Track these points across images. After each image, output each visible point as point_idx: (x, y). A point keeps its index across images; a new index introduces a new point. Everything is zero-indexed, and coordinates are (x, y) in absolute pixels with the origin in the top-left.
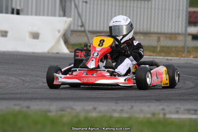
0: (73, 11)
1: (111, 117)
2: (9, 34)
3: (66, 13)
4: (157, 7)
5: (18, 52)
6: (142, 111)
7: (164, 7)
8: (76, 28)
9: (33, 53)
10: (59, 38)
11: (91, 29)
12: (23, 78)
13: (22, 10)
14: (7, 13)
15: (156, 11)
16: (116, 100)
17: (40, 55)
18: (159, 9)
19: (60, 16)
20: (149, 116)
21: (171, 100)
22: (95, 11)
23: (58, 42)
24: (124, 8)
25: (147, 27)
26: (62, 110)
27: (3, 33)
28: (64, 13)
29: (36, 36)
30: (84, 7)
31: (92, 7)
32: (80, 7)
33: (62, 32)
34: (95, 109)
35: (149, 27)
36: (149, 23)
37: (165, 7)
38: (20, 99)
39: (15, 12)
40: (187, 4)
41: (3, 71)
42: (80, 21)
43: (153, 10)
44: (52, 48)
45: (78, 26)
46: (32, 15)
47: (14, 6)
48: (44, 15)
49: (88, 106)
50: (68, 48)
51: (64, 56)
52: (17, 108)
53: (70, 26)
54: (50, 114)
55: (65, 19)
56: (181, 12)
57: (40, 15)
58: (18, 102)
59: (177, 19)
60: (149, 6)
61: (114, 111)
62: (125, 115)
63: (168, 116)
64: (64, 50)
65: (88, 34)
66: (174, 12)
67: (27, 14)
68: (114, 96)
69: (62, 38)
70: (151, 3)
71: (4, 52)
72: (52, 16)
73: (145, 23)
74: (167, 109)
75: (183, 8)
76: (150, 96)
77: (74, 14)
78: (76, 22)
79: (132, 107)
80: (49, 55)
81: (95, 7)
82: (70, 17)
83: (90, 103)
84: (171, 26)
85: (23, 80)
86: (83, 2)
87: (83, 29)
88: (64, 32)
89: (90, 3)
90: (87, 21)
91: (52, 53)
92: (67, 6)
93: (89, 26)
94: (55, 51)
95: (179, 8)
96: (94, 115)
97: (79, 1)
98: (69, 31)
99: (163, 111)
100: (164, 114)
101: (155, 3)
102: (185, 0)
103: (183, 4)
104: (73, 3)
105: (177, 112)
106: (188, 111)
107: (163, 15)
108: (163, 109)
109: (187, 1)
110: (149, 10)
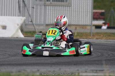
4: (74, 10)
6: (65, 71)
7: (78, 10)
9: (3, 37)
10: (18, 28)
15: (74, 12)
17: (7, 39)
18: (76, 11)
19: (18, 16)
21: (83, 64)
23: (17, 31)
28: (21, 13)
29: (4, 28)
32: (30, 11)
33: (20, 25)
34: (38, 70)
35: (70, 22)
37: (79, 10)
40: (92, 8)
42: (30, 19)
43: (72, 12)
44: (14, 34)
45: (29, 22)
48: (9, 16)
49: (34, 69)
50: (23, 34)
51: (21, 39)
55: (21, 17)
56: (88, 13)
59: (86, 17)
60: (70, 10)
61: (50, 71)
64: (21, 35)
66: (84, 13)
68: (50, 62)
69: (20, 29)
72: (13, 16)
74: (80, 70)
75: (90, 10)
76: (71, 62)
78: (27, 19)
79: (60, 69)
80: (12, 39)
82: (25, 16)
83: (35, 67)
84: (83, 21)
91: (14, 38)
94: (16, 36)
95: (87, 10)
97: (29, 7)
98: (24, 24)
99: (78, 71)
100: (79, 73)
101: (73, 8)
102: (91, 6)
103: (90, 8)
104: (26, 8)
105: (86, 72)
106: (92, 71)
107: (78, 14)
108: (78, 70)
109: (92, 6)
110: (70, 12)
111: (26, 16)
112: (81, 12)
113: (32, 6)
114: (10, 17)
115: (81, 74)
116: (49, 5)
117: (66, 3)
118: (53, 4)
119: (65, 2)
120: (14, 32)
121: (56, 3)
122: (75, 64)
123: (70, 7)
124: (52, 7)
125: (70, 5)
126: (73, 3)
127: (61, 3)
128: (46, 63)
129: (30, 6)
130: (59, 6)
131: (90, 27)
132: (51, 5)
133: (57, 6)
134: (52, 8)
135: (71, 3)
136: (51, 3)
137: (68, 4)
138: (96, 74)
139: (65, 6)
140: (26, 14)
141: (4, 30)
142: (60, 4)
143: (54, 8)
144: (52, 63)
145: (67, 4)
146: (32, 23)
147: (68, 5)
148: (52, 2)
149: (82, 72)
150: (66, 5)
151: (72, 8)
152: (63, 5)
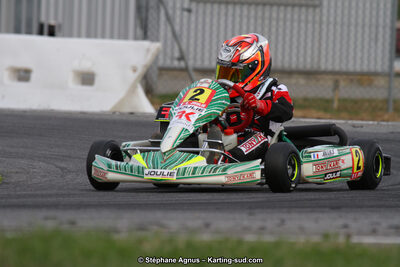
0: (164, 28)
1: (240, 242)
2: (33, 76)
3: (149, 33)
4: (332, 19)
5: (52, 110)
6: (302, 229)
7: (346, 19)
8: (168, 63)
9: (83, 113)
10: (135, 82)
11: (199, 64)
12: (63, 165)
13: (60, 26)
14: (29, 32)
15: (331, 27)
16: (250, 208)
17: (96, 117)
19: (136, 38)
20: (316, 239)
21: (361, 207)
22: (207, 28)
23: (132, 91)
24: (267, 22)
25: (312, 59)
26: (142, 228)
27: (22, 74)
28: (145, 32)
29: (87, 79)
30: (185, 21)
31: (200, 19)
32: (178, 20)
33: (141, 71)
34: (207, 225)
35: (316, 60)
36: (316, 52)
37: (349, 19)
38: (56, 206)
39: (46, 30)
40: (392, 13)
41: (22, 150)
42: (176, 48)
43: (324, 27)
44: (121, 102)
45: (172, 59)
46: (79, 36)
47: (43, 19)
48: (103, 37)
49: (193, 220)
50: (153, 103)
51: (145, 119)
52: (50, 225)
53: (156, 58)
54: (116, 237)
55: (146, 44)
56: (381, 29)
57: (96, 37)
58: (52, 213)
59: (373, 44)
60: (317, 18)
61: (246, 229)
62: (268, 238)
63: (355, 240)
64: (146, 107)
65: (194, 75)
66: (367, 29)
67: (70, 35)
69: (141, 83)
70: (321, 11)
71: (25, 112)
72: (119, 38)
73: (309, 52)
74: (354, 226)
75: (384, 21)
76: (319, 199)
77: (166, 35)
78: (169, 50)
79: (283, 221)
80: (115, 117)
81: (208, 20)
82: (157, 39)
83: (197, 214)
84: (362, 58)
85: (62, 169)
86: (183, 9)
87: (182, 64)
88: (145, 70)
89: (197, 12)
90: (192, 49)
91: (122, 114)
92: (150, 18)
93: (195, 59)
94: (127, 109)
95: (377, 21)
96: (206, 237)
97: (174, 8)
98: (155, 68)
101: (328, 11)
102: (389, 5)
103: (385, 13)
104: (162, 12)
109: (393, 6)
111: (162, 40)
113: (186, 6)
114: (107, 42)
120: (121, 94)
122: (333, 208)
123: (318, 10)
125: (315, 4)
128: (232, 203)
129: (178, 5)
130: (279, 5)
133: (271, 5)
134: (252, 13)
139: (301, 6)
140: (162, 33)
141: (87, 88)
143: (260, 14)
144: (254, 202)
147: (310, 3)
150: (304, 2)
151: (325, 11)
152: (290, 1)
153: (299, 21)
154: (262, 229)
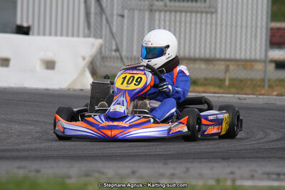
2: (12, 63)
4: (224, 22)
5: (25, 88)
6: (201, 175)
7: (234, 23)
9: (47, 90)
10: (84, 68)
11: (129, 54)
15: (224, 28)
16: (166, 159)
17: (57, 93)
18: (227, 26)
19: (85, 36)
21: (244, 158)
22: (136, 28)
23: (82, 73)
24: (178, 24)
25: (210, 51)
27: (3, 62)
28: (90, 29)
29: (50, 65)
32: (115, 23)
33: (88, 59)
34: (134, 173)
35: (213, 51)
36: (213, 46)
37: (236, 22)
38: (26, 158)
40: (267, 18)
41: (3, 116)
42: (114, 43)
43: (219, 27)
44: (74, 82)
45: (111, 50)
48: (62, 35)
49: (124, 168)
52: (21, 173)
54: (68, 181)
55: (92, 40)
56: (259, 30)
58: (23, 163)
59: (253, 39)
60: (214, 21)
61: (162, 175)
65: (125, 60)
66: (249, 29)
68: (161, 153)
69: (88, 67)
71: (5, 89)
73: (208, 46)
74: (238, 172)
75: (261, 23)
76: (215, 152)
78: (107, 44)
79: (188, 169)
80: (69, 93)
82: (101, 38)
83: (127, 164)
84: (245, 50)
86: (118, 15)
88: (91, 59)
90: (124, 43)
91: (74, 90)
94: (78, 87)
95: (256, 23)
96: (132, 181)
97: (112, 15)
98: (98, 57)
99: (232, 176)
100: (234, 180)
101: (222, 16)
102: (265, 13)
103: (262, 17)
104: (104, 17)
105: (252, 177)
106: (268, 175)
107: (233, 33)
108: (232, 173)
109: (267, 13)
110: (214, 27)
111: (103, 38)
112: (241, 27)
113: (120, 13)
114: (64, 39)
115: (238, 183)
116: (161, 8)
117: (203, 5)
118: (171, 7)
119: (201, 1)
120: (75, 76)
121: (177, 4)
122: (224, 159)
123: (214, 16)
124: (168, 13)
125: (212, 11)
126: (220, 5)
127: (190, 4)
128: (152, 155)
129: (115, 12)
130: (186, 12)
131: (263, 64)
132: (166, 9)
133: (181, 12)
134: (168, 18)
135: (217, 5)
136: (166, 6)
137: (209, 8)
138: (276, 184)
139: (202, 12)
140: (104, 33)
141: (50, 72)
142: (188, 7)
143: (173, 18)
144: (167, 155)
145: (205, 8)
146: (117, 54)
147: (208, 10)
148: (168, 3)
149: (242, 178)
150: (204, 10)
151: (219, 16)
152: (194, 9)
153: (201, 24)
154: (173, 175)
